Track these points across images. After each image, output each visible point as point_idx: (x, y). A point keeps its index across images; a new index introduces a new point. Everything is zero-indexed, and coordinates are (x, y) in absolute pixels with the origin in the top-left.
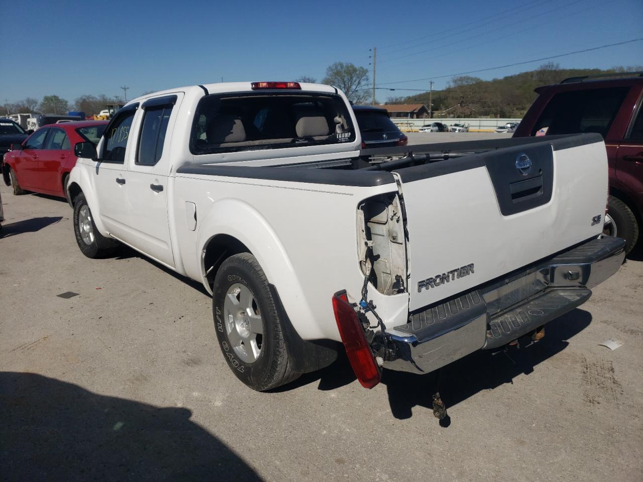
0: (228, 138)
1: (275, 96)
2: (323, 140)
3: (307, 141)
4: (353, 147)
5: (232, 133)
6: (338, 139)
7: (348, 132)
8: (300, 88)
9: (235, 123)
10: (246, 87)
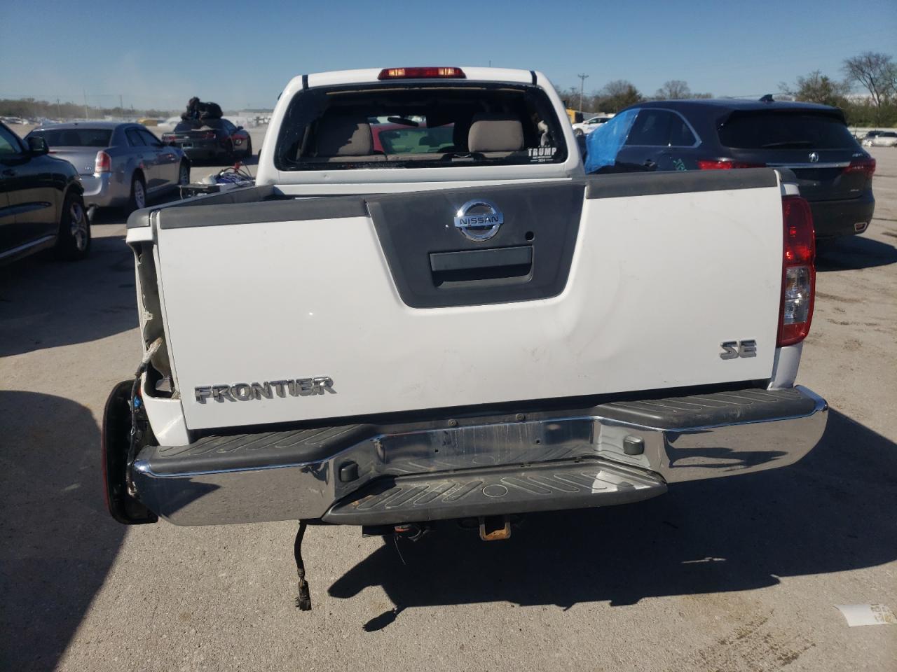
0: (343, 150)
1: (417, 88)
2: (501, 158)
3: (471, 159)
4: (560, 172)
5: (350, 142)
6: (531, 158)
7: (551, 147)
8: (463, 76)
9: (357, 128)
10: (370, 75)
